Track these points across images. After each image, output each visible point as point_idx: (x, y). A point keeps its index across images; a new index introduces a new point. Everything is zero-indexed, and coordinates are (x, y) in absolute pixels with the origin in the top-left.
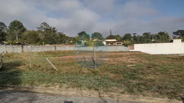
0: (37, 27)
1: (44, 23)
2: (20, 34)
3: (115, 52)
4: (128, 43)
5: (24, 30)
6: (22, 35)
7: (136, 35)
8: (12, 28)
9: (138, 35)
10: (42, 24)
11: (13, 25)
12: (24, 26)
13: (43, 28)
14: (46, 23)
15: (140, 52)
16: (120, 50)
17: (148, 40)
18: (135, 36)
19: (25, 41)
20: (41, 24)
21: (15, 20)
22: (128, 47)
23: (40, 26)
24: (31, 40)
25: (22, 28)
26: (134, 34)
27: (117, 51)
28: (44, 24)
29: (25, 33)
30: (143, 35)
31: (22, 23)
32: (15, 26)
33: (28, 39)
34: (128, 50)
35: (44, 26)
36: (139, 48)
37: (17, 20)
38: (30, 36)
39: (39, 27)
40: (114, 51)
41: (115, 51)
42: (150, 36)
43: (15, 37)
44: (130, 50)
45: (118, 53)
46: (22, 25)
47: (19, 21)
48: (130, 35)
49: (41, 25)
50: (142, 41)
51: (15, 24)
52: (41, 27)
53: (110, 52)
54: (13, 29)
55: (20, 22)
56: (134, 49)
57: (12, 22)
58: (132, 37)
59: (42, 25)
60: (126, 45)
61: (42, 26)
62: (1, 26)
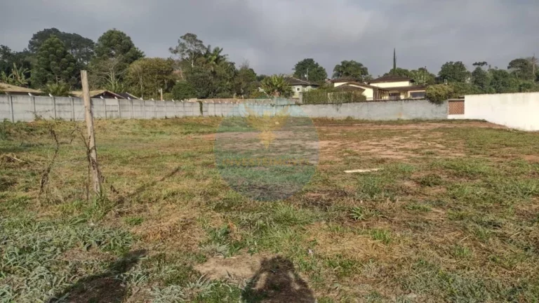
0: (170, 49)
1: (188, 34)
2: (120, 68)
3: (399, 122)
4: (442, 93)
5: (137, 56)
6: (125, 70)
7: (485, 68)
8: (103, 53)
9: (490, 66)
10: (184, 38)
11: (106, 45)
12: (136, 46)
13: (187, 51)
14: (194, 36)
15: (484, 121)
16: (414, 116)
17: (521, 83)
18: (478, 69)
19: (133, 88)
20: (181, 37)
21: (112, 29)
22: (443, 105)
23: (178, 45)
24: (150, 84)
25: (129, 53)
26: (479, 64)
27: (404, 117)
28: (187, 37)
29: (136, 66)
30: (509, 68)
31: (129, 38)
32: (110, 46)
33: (141, 82)
34: (440, 117)
35: (190, 44)
36: (478, 107)
37: (117, 30)
38: (145, 75)
39: (174, 49)
40: (394, 118)
41: (399, 117)
42: (534, 69)
43: (108, 77)
44: (450, 117)
45: (407, 124)
46: (131, 42)
47: (121, 31)
48: (460, 66)
49: (179, 41)
50: (500, 84)
51: (112, 42)
52: (180, 48)
53: (380, 123)
54: (105, 55)
55: (125, 35)
56: (462, 112)
57: (105, 34)
58: (468, 73)
59: (183, 41)
60: (436, 99)
61: (183, 45)
62: (84, 50)
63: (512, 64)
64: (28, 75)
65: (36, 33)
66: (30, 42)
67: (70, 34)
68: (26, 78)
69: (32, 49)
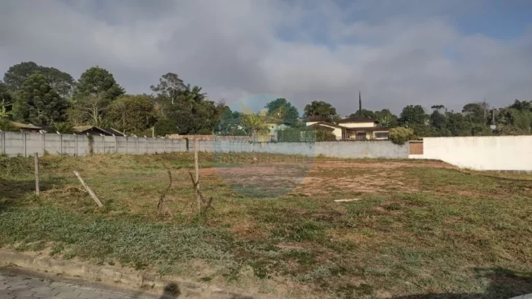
0: (152, 87)
1: (170, 74)
2: (103, 104)
3: (365, 160)
4: (404, 135)
5: (118, 93)
6: (109, 106)
7: (442, 112)
8: (86, 89)
9: (446, 110)
10: (166, 77)
11: (88, 81)
12: (117, 83)
13: (168, 89)
14: (175, 76)
15: (440, 161)
16: (379, 155)
17: (474, 126)
18: (435, 114)
19: (117, 123)
20: (163, 76)
21: (95, 66)
22: (404, 146)
23: (159, 83)
24: (132, 120)
25: (111, 89)
26: (437, 107)
27: (370, 156)
28: (168, 77)
29: (118, 103)
30: (463, 111)
31: (111, 75)
32: (93, 82)
33: (123, 118)
34: (402, 156)
35: (171, 83)
36: (437, 148)
37: (100, 67)
38: (128, 111)
39: (156, 87)
40: (362, 156)
41: (366, 156)
42: (485, 113)
43: (91, 112)
44: (411, 157)
45: (373, 162)
46: (113, 79)
47: (104, 69)
48: (419, 109)
49: (161, 79)
50: (455, 127)
51: (94, 78)
52: (162, 87)
53: (349, 160)
54: (87, 91)
55: (108, 72)
56: (421, 153)
57: (87, 71)
58: (427, 115)
59: (164, 80)
60: (398, 141)
61: (164, 84)
62: (61, 84)
63: (467, 108)
64: (9, 109)
65: (12, 66)
66: (6, 75)
67: (48, 68)
68: (6, 111)
69: (7, 81)
